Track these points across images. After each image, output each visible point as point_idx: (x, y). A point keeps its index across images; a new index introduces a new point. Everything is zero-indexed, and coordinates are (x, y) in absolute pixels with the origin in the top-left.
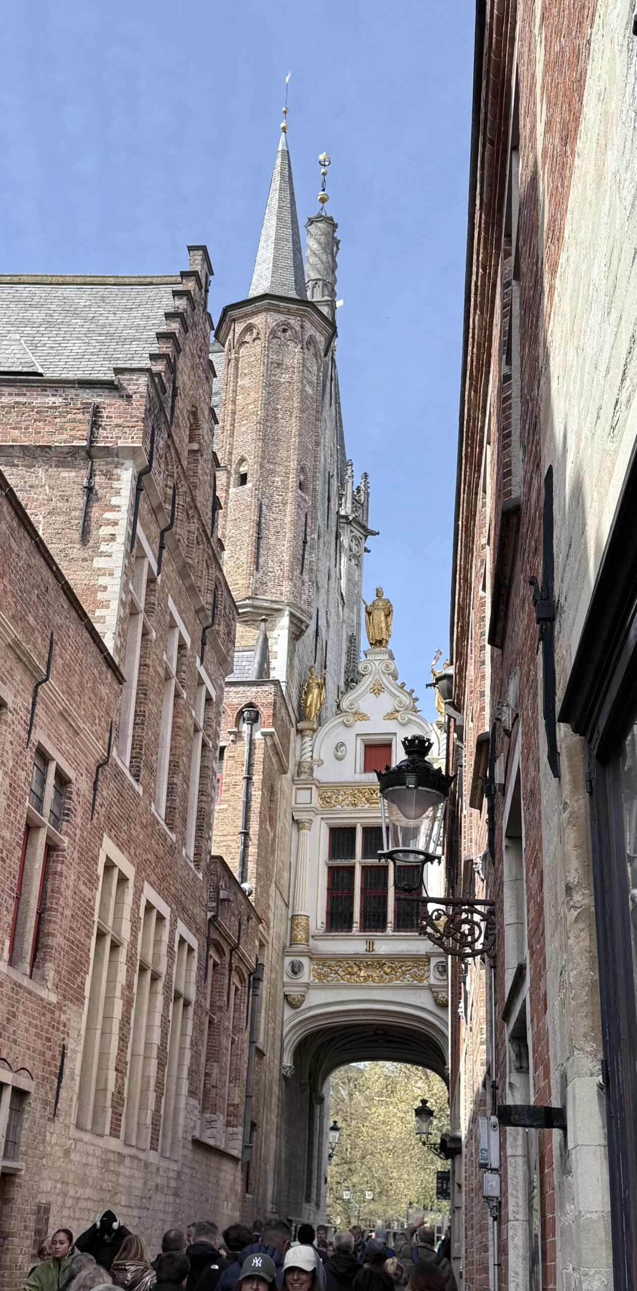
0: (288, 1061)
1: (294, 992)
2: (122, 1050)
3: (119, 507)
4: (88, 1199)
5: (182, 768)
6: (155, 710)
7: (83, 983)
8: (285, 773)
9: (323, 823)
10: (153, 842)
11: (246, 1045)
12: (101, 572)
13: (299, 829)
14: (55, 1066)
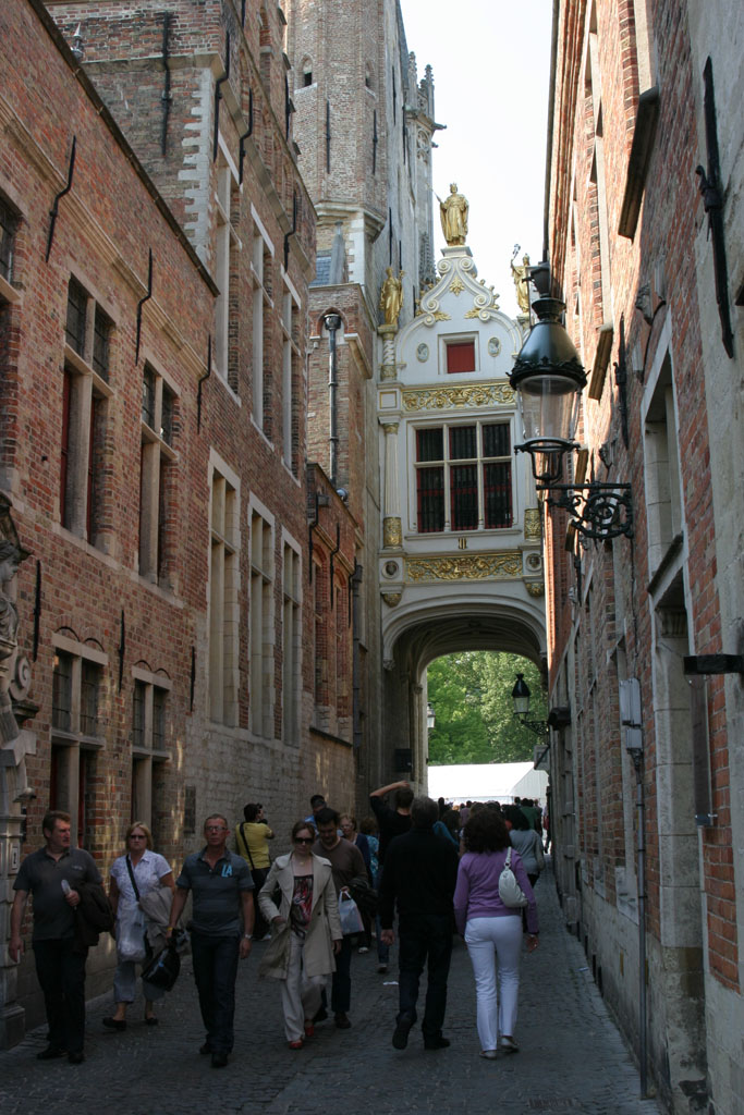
0: (388, 655)
1: (390, 591)
2: (243, 650)
3: (199, 117)
4: (226, 783)
5: (275, 378)
6: (246, 321)
7: (205, 590)
8: (370, 378)
9: (410, 426)
10: (254, 452)
11: (350, 642)
12: (187, 185)
13: (386, 433)
14: (188, 666)
